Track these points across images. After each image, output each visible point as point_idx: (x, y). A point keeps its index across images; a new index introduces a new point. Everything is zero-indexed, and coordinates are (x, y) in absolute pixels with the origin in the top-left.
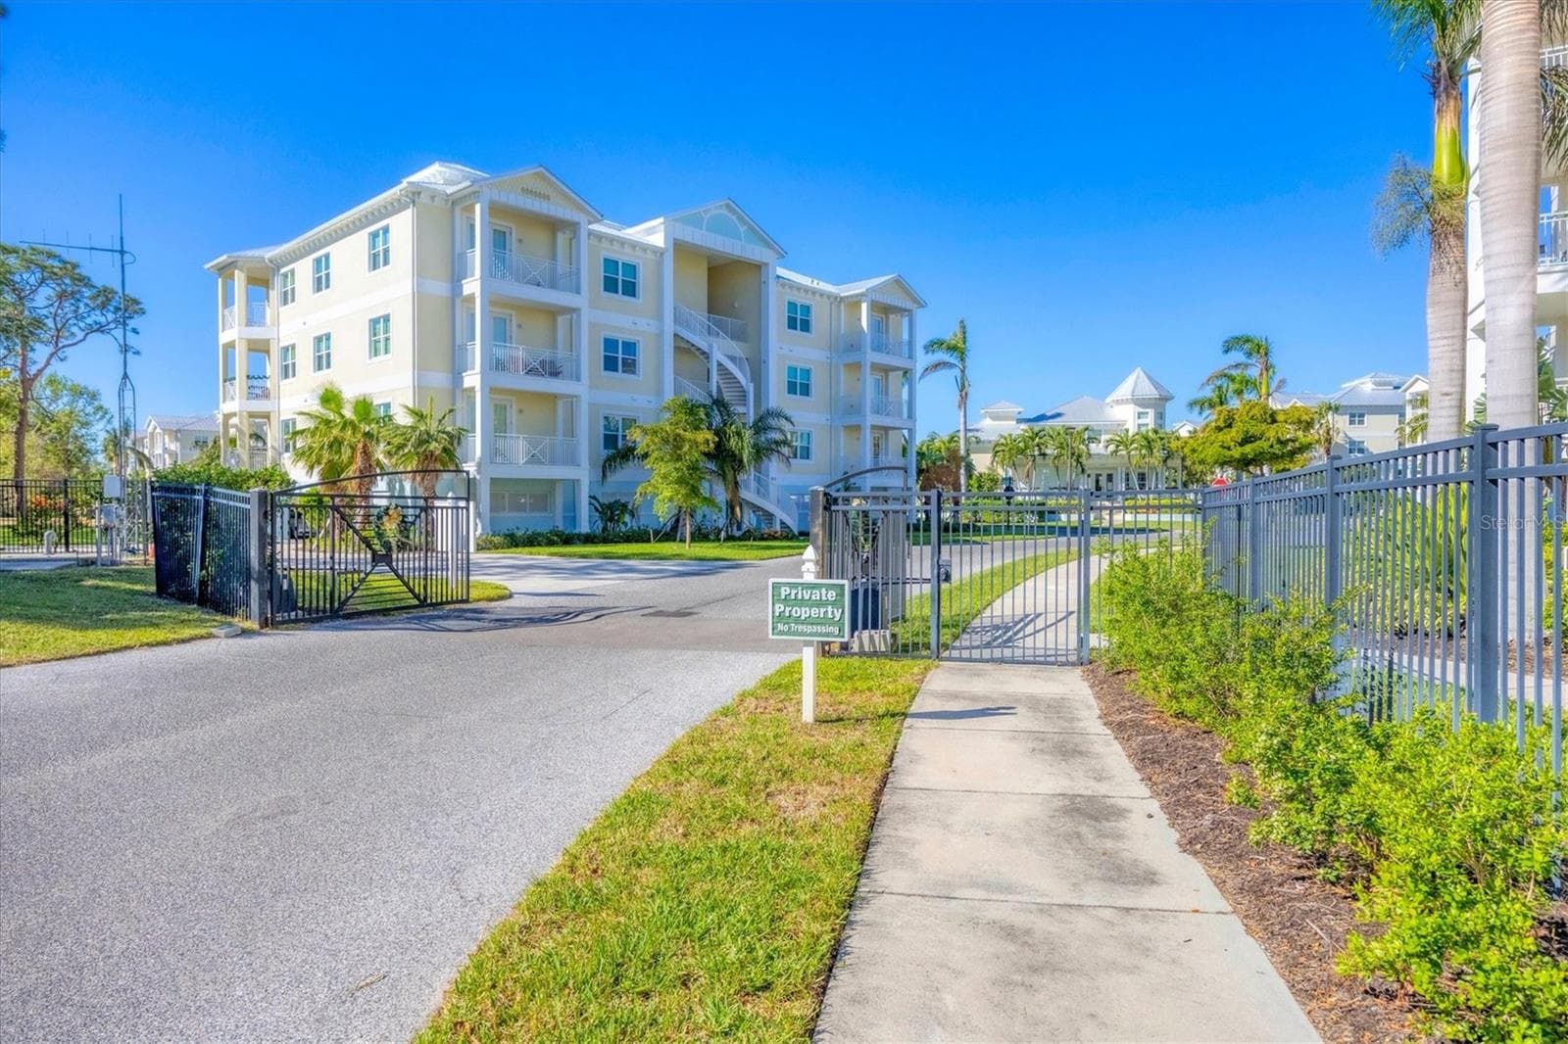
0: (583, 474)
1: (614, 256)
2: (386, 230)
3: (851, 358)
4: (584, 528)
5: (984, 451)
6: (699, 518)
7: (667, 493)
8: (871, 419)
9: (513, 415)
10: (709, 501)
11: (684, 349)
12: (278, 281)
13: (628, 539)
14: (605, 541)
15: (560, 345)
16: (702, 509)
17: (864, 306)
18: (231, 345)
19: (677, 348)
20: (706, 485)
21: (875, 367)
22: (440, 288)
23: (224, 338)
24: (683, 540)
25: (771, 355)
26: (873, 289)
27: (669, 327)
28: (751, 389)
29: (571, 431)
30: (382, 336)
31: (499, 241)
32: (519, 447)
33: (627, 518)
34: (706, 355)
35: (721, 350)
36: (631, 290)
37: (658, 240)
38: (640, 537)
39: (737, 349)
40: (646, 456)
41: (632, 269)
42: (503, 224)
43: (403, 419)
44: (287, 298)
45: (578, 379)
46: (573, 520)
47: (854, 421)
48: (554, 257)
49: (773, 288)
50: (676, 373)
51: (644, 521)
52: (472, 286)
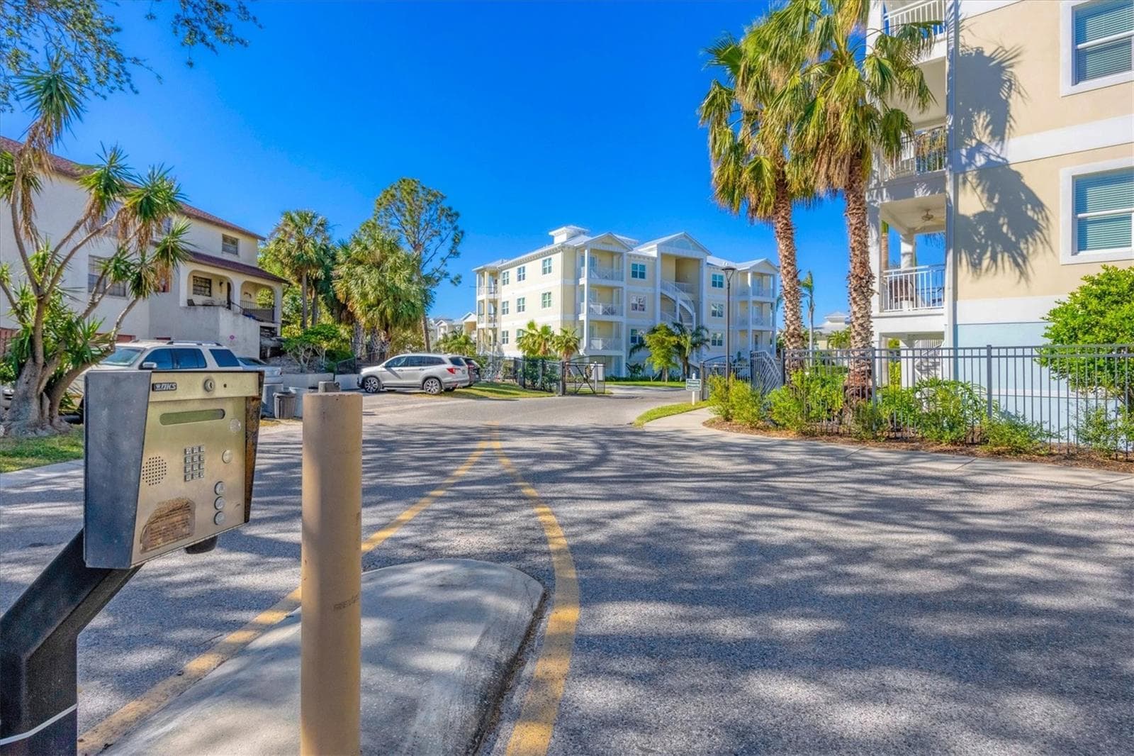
0: (623, 354)
1: (635, 263)
2: (550, 259)
3: (743, 299)
4: (624, 376)
5: (824, 339)
6: (671, 372)
7: (658, 361)
8: (753, 327)
9: (596, 331)
10: (675, 365)
11: (664, 298)
12: (501, 275)
13: (641, 380)
14: (632, 380)
15: (614, 301)
16: (672, 368)
17: (749, 275)
18: (483, 301)
19: (662, 298)
20: (674, 358)
21: (755, 302)
22: (571, 282)
23: (479, 298)
24: (664, 381)
25: (704, 299)
26: (754, 267)
27: (659, 290)
28: (694, 315)
29: (618, 336)
30: (547, 300)
31: (592, 262)
32: (598, 344)
33: (641, 372)
34: (675, 301)
35: (681, 298)
36: (642, 276)
37: (654, 254)
38: (647, 379)
39: (687, 296)
40: (648, 347)
41: (643, 267)
42: (594, 255)
43: (558, 333)
44: (505, 282)
45: (622, 315)
46: (619, 372)
47: (745, 328)
48: (612, 267)
49: (705, 270)
50: (662, 310)
51: (647, 372)
52: (583, 281)
